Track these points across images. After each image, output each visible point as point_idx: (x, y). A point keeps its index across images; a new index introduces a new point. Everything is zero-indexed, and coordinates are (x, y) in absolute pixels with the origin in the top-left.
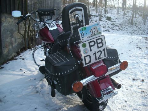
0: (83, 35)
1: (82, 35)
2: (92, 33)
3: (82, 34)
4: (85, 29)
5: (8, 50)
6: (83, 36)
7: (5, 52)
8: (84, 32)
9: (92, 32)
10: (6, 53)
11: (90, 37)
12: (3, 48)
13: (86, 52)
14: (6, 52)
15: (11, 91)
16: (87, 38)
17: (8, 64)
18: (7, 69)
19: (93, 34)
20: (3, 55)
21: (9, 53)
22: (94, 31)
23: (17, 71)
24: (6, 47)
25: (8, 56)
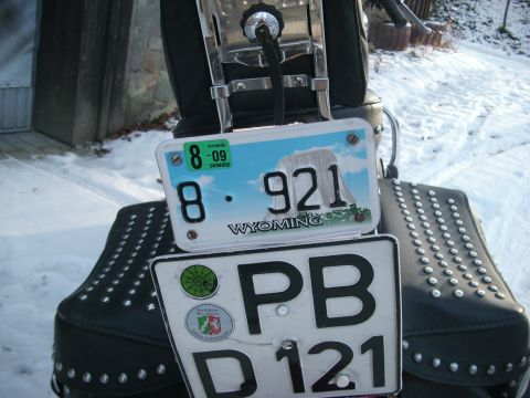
0: (198, 202)
1: (185, 204)
2: (279, 203)
3: (190, 195)
4: (221, 157)
5: (153, 83)
6: (193, 212)
7: (138, 87)
8: (203, 180)
9: (285, 192)
10: (144, 94)
11: (257, 228)
12: (128, 74)
13: (210, 330)
14: (142, 90)
15: (44, 278)
16: (236, 230)
17: (129, 140)
18: (118, 161)
19: (293, 213)
20: (124, 100)
21: (155, 98)
22: (299, 186)
23: (142, 185)
24: (148, 71)
25: (148, 106)
